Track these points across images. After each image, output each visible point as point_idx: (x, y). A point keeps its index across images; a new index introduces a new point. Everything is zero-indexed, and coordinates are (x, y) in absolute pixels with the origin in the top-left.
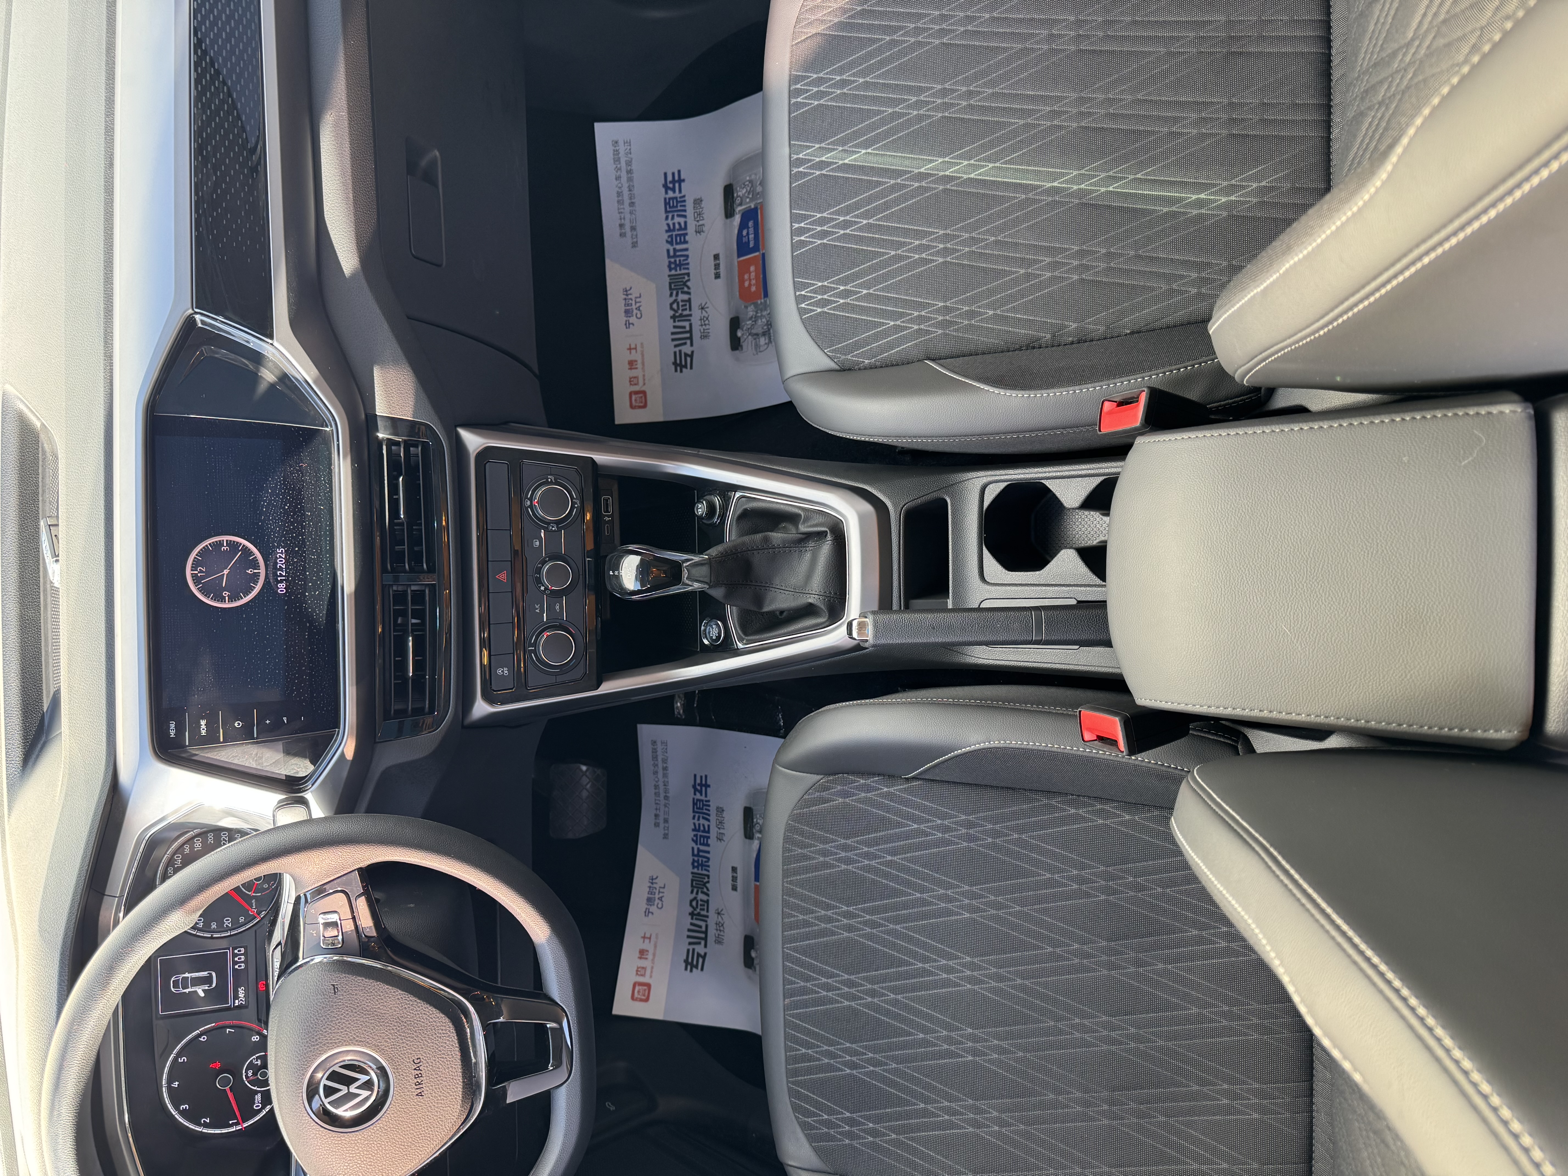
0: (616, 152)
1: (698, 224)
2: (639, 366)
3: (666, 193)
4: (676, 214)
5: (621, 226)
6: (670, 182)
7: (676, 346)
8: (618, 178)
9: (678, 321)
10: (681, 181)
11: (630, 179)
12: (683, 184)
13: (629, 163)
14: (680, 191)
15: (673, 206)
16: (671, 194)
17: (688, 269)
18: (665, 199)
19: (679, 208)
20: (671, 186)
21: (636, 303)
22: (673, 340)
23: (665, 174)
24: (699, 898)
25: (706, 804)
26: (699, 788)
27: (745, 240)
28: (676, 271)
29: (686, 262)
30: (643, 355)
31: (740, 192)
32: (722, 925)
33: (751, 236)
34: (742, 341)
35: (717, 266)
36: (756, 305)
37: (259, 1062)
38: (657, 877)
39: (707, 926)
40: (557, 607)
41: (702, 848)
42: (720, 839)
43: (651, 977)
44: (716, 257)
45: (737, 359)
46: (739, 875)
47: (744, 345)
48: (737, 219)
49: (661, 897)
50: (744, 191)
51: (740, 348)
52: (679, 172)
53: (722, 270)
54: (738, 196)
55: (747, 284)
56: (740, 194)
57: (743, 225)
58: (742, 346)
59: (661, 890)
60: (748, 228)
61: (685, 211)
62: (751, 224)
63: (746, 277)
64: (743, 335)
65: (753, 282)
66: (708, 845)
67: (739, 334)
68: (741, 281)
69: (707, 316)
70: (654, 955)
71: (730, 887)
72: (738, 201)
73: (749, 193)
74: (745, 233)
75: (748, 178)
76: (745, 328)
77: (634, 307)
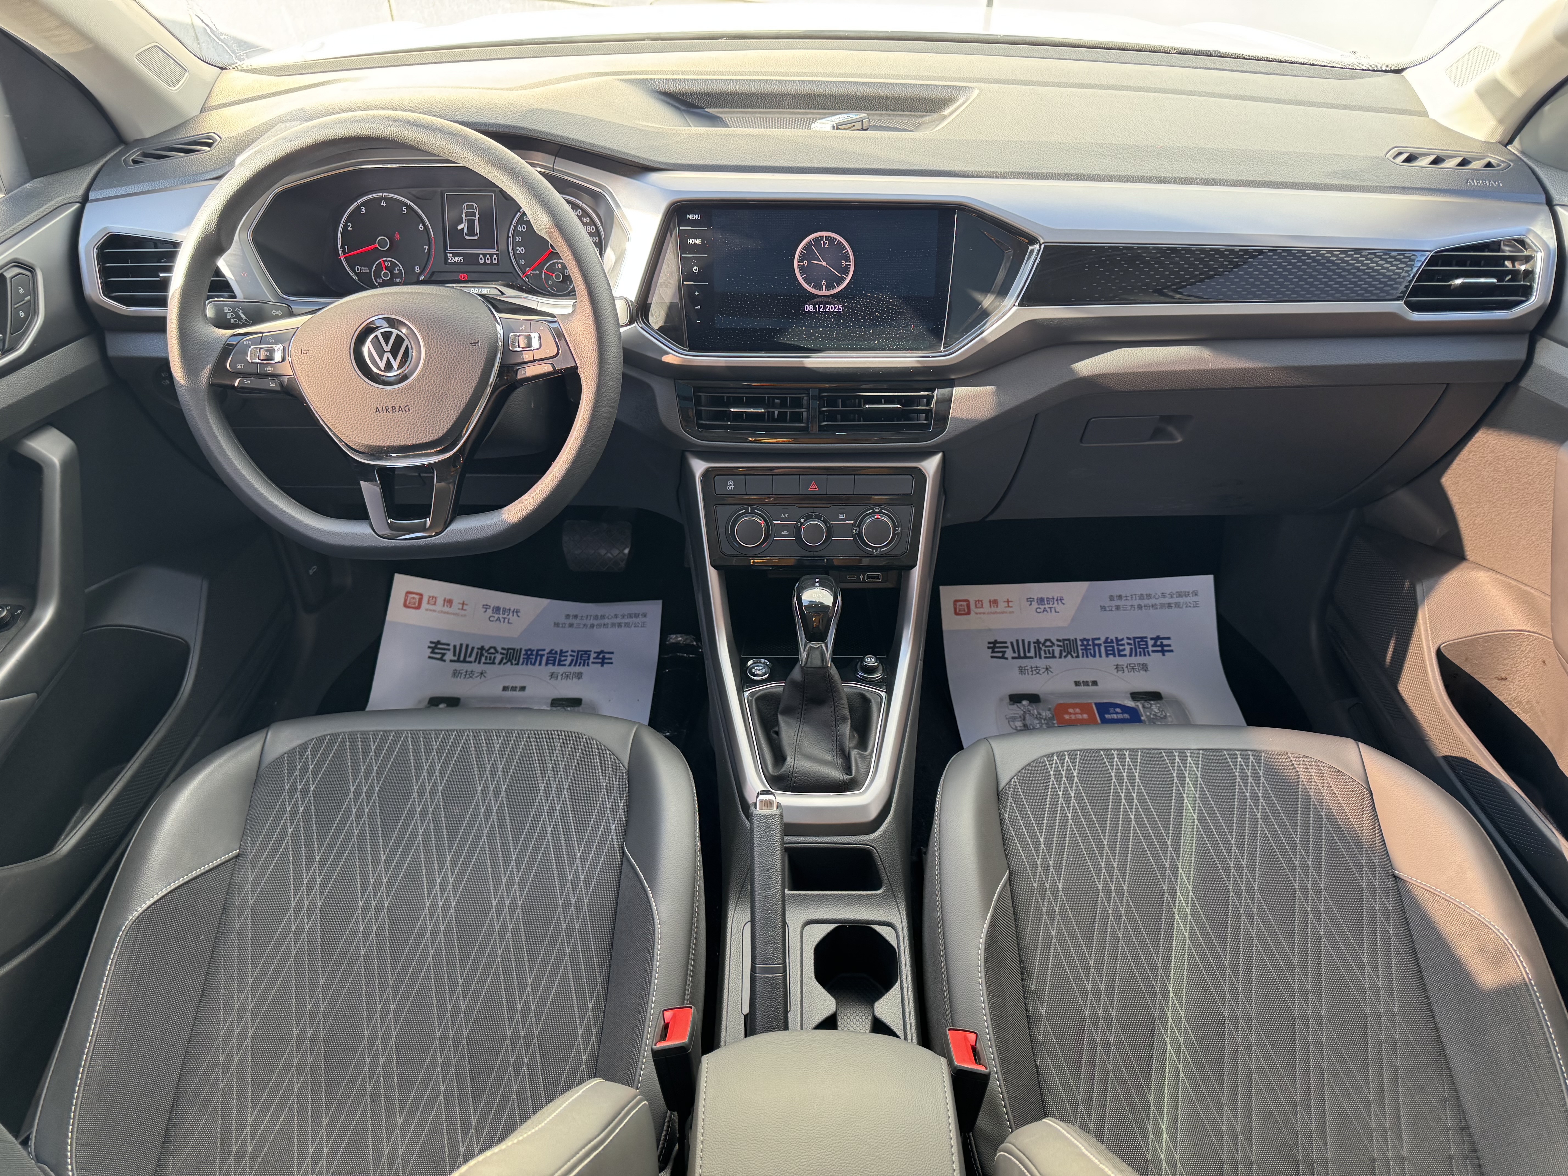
0: (1187, 594)
1: (1125, 667)
2: (993, 609)
3: (1152, 639)
4: (1133, 647)
5: (1120, 597)
6: (1162, 642)
7: (1012, 644)
8: (1164, 595)
9: (1035, 647)
10: (1163, 652)
11: (1163, 606)
12: (1160, 654)
13: (1178, 605)
14: (1153, 651)
15: (1139, 645)
16: (1151, 643)
17: (1083, 657)
18: (1146, 637)
19: (1138, 650)
20: (1159, 643)
21: (1050, 608)
22: (1017, 641)
23: (1169, 638)
24: (496, 655)
25: (585, 663)
26: (601, 656)
27: (1112, 710)
28: (1081, 646)
29: (1089, 655)
30: (1002, 613)
31: (1155, 707)
32: (471, 677)
33: (1115, 716)
34: (1018, 704)
35: (1086, 683)
36: (1052, 719)
37: (396, 271)
38: (518, 616)
39: (470, 662)
40: (785, 532)
41: (544, 659)
42: (552, 675)
43: (427, 610)
44: (1095, 683)
45: (1001, 700)
46: (518, 694)
47: (1015, 707)
48: (1130, 703)
49: (500, 620)
50: (1157, 711)
51: (1012, 703)
52: (1171, 651)
53: (1082, 688)
54: (1151, 704)
55: (1071, 710)
56: (1154, 707)
57: (1125, 709)
58: (1013, 704)
59: (506, 620)
60: (1122, 713)
61: (1136, 655)
62: (1126, 716)
63: (1078, 710)
64: (1024, 705)
65: (1073, 717)
66: (547, 664)
67: (1025, 702)
68: (1074, 706)
69: (1041, 672)
70: (447, 613)
71: (506, 685)
72: (1147, 705)
73: (1154, 715)
74: (1118, 710)
75: (1168, 714)
76: (1030, 708)
77: (1047, 606)
